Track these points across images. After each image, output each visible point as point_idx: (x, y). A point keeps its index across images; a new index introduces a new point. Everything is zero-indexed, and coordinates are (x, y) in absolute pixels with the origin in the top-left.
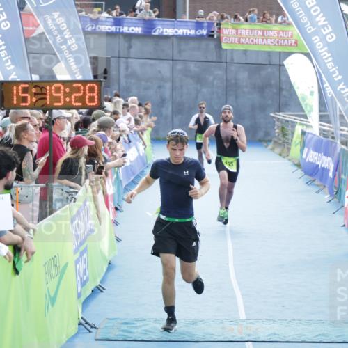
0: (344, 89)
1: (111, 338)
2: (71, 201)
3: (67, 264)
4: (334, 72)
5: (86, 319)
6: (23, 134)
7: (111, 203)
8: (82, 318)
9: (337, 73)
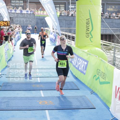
3: (3, 55)
5: (8, 65)
7: (13, 44)
9: (54, 20)
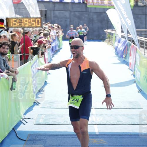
0: (128, 20)
1: (45, 107)
2: (31, 60)
4: (124, 14)
5: (37, 101)
6: (14, 37)
8: (36, 100)
9: (126, 15)
